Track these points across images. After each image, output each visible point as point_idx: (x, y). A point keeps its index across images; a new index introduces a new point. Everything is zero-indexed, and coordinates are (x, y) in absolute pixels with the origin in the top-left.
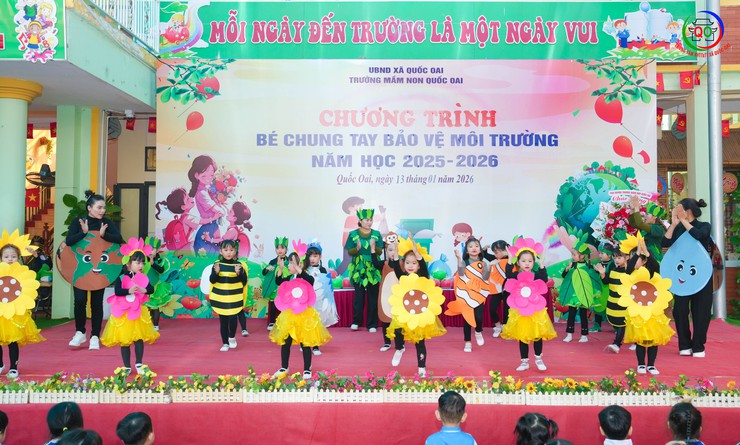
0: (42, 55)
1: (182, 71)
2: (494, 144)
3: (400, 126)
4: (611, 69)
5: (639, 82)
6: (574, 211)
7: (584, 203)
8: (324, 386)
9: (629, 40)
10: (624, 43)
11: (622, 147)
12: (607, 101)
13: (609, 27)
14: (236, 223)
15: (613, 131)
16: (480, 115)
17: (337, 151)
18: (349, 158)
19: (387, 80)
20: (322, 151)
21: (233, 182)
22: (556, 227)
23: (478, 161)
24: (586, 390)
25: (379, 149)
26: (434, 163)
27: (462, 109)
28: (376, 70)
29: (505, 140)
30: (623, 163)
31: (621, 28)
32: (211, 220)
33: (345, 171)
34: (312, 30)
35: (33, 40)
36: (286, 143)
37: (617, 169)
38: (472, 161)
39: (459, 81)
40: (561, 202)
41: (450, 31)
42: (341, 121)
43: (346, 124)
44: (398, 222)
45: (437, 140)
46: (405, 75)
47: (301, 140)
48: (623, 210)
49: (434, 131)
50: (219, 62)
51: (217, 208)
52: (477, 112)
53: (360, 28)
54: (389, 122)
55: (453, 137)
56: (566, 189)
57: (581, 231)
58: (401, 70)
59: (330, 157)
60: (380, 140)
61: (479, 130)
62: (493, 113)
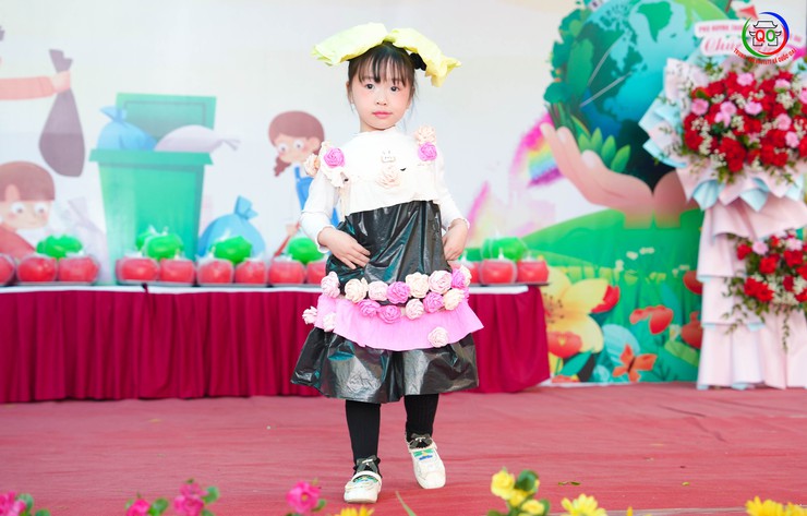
6: (594, 88)
7: (621, 65)
22: (546, 129)
40: (561, 58)
44: (111, 102)
48: (732, 76)
56: (576, 27)
57: (611, 141)
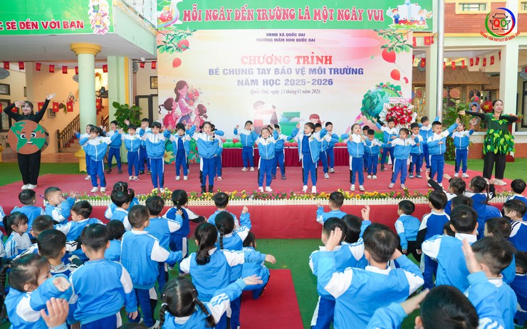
0: (102, 31)
1: (169, 37)
2: (331, 73)
3: (283, 64)
4: (390, 35)
5: (404, 42)
6: (370, 108)
7: (376, 103)
8: (256, 198)
9: (399, 19)
10: (397, 21)
11: (395, 75)
12: (388, 51)
13: (390, 13)
14: (199, 115)
15: (391, 67)
16: (324, 58)
17: (250, 77)
18: (257, 80)
19: (276, 40)
20: (243, 77)
21: (197, 94)
22: (361, 116)
23: (323, 82)
24: (384, 197)
25: (272, 76)
26: (300, 83)
27: (315, 55)
28: (270, 35)
29: (336, 71)
30: (395, 83)
31: (396, 13)
32: (186, 114)
33: (254, 87)
34: (237, 14)
35: (98, 23)
36: (224, 73)
37: (392, 86)
38: (320, 82)
39: (313, 40)
40: (364, 103)
41: (308, 14)
42: (252, 62)
43: (255, 63)
44: (282, 114)
45: (302, 71)
46: (285, 37)
47: (232, 72)
48: (395, 107)
49: (300, 66)
50: (188, 32)
51: (189, 107)
52: (322, 57)
53: (261, 13)
54: (277, 62)
55: (310, 69)
56: (367, 97)
58: (283, 34)
59: (247, 80)
60: (272, 72)
61: (323, 66)
62: (331, 57)
